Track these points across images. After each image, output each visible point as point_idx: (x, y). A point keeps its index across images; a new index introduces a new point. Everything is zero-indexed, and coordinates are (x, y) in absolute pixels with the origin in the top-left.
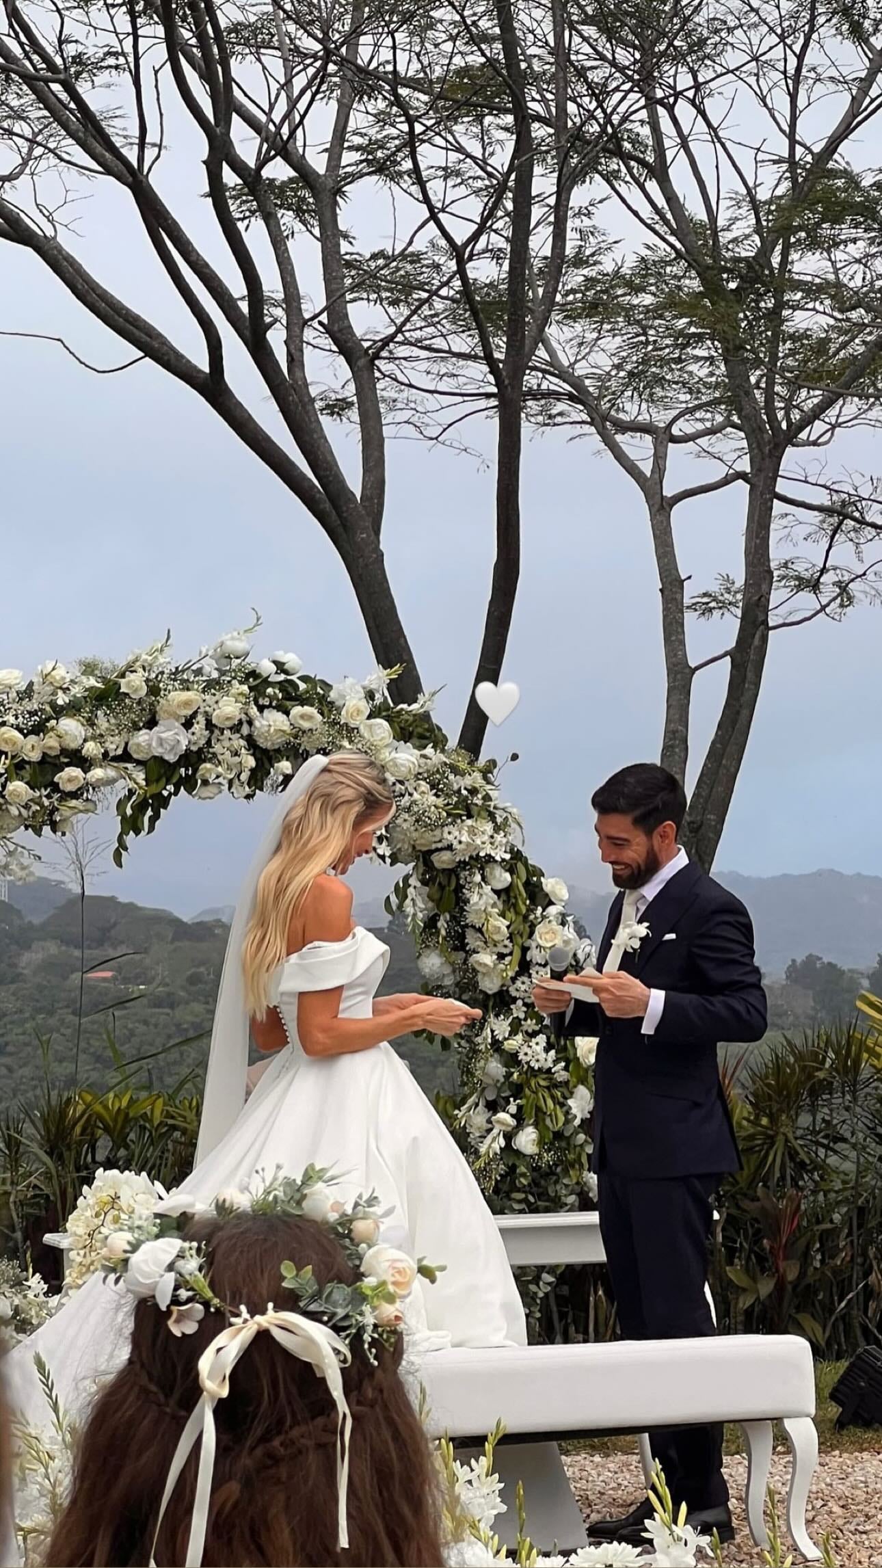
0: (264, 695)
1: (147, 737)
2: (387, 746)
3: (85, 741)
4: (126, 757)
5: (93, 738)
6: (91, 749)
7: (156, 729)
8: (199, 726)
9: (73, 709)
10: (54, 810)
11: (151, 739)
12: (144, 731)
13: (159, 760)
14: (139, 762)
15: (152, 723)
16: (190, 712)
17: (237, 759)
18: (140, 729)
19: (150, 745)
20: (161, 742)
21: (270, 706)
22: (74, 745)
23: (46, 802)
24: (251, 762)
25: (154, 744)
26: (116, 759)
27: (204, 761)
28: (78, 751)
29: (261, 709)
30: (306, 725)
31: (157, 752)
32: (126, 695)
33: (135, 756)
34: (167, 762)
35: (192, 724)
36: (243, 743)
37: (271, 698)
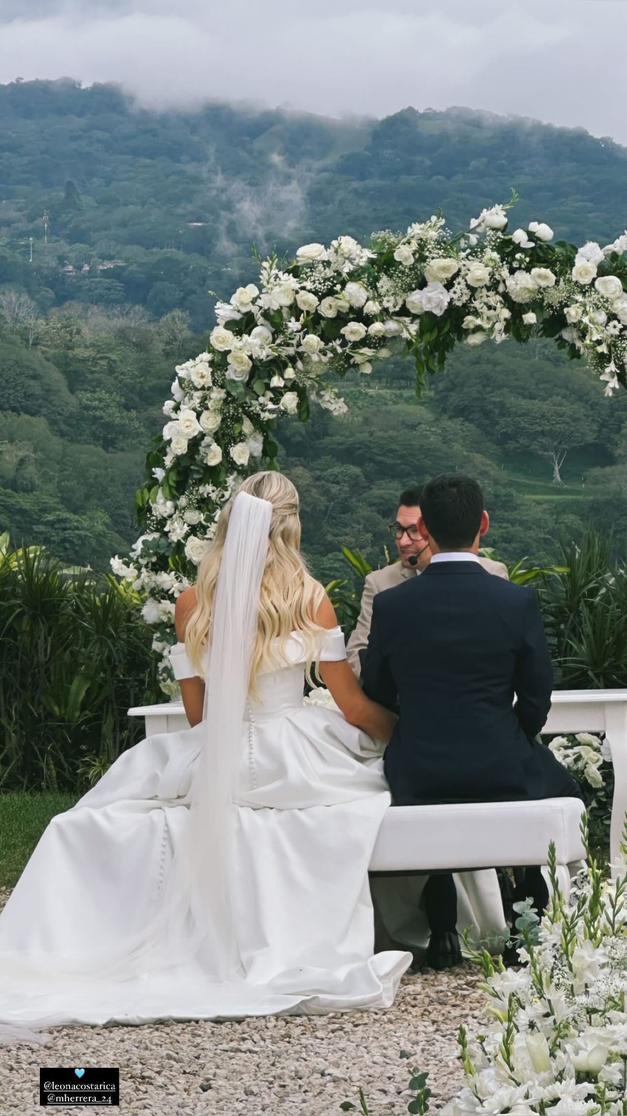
0: (514, 259)
1: (418, 296)
2: (618, 298)
3: (368, 300)
4: (404, 311)
5: (373, 299)
6: (372, 308)
7: (425, 289)
8: (459, 287)
9: (354, 276)
10: (349, 357)
11: (422, 298)
12: (417, 291)
13: (429, 314)
14: (415, 317)
15: (422, 284)
16: (450, 275)
17: (492, 312)
18: (414, 290)
19: (421, 302)
20: (429, 300)
21: (520, 268)
22: (357, 305)
23: (340, 350)
24: (506, 313)
25: (424, 302)
26: (397, 314)
27: (468, 314)
28: (361, 309)
29: (512, 271)
30: (543, 284)
31: (427, 308)
32: (400, 263)
33: (413, 311)
34: (435, 316)
35: (453, 285)
36: (499, 298)
37: (521, 261)
